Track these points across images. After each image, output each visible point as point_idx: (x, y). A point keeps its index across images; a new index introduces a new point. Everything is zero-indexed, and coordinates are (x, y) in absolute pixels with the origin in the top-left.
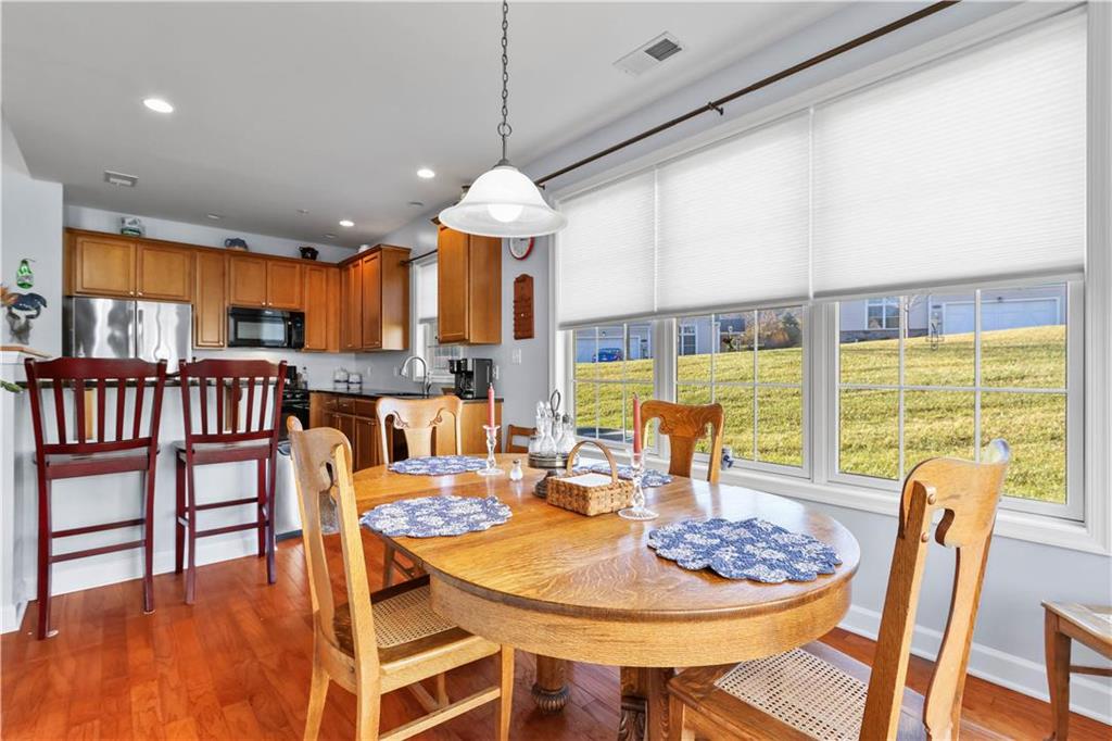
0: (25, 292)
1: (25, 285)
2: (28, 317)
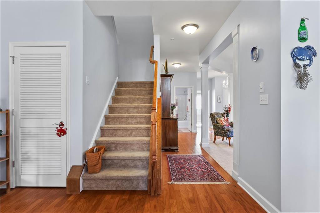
0: (303, 46)
1: (302, 39)
2: (305, 66)
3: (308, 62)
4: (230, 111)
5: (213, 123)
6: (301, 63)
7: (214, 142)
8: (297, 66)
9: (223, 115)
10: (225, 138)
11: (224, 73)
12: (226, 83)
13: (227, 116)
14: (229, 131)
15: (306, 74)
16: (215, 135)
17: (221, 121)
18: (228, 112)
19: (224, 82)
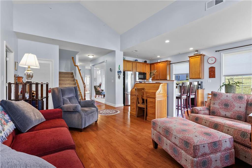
0: (119, 70)
1: (119, 69)
2: (120, 75)
3: (120, 74)
4: (101, 85)
5: (95, 90)
6: (119, 74)
7: (96, 98)
8: (118, 74)
9: (99, 86)
10: (100, 95)
11: (98, 68)
12: (99, 73)
13: (100, 87)
14: (101, 92)
15: (120, 76)
16: (96, 95)
17: (98, 89)
18: (100, 85)
19: (98, 72)
